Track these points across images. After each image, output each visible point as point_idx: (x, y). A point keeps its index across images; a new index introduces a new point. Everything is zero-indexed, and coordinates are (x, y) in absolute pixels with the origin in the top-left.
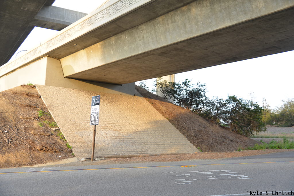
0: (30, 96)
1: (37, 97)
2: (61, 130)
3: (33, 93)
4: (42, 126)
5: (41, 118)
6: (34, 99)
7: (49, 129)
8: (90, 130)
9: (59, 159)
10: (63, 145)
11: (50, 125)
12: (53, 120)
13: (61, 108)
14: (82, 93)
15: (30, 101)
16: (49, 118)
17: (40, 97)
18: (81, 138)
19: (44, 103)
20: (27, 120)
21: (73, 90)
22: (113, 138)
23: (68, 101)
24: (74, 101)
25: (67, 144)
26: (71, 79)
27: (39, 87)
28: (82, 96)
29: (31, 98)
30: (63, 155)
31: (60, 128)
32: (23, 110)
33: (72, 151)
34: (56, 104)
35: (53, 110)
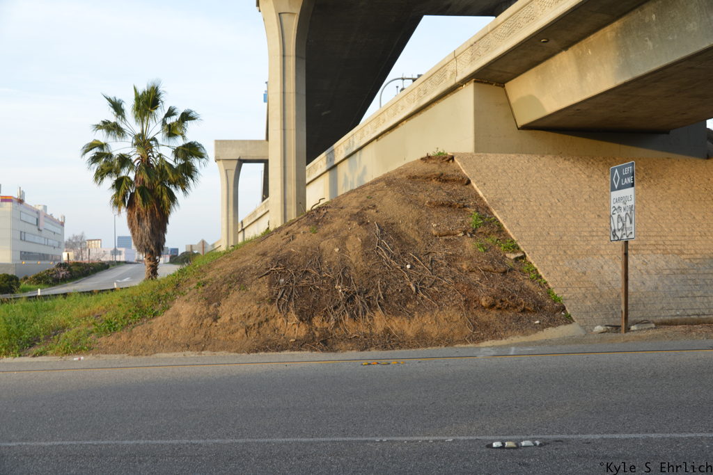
0: (446, 181)
1: (461, 181)
2: (529, 257)
3: (449, 173)
4: (485, 251)
5: (480, 231)
6: (456, 187)
7: (500, 257)
8: (602, 255)
9: (537, 328)
10: (540, 294)
11: (502, 248)
12: (506, 235)
13: (520, 204)
14: (567, 162)
15: (448, 194)
16: (496, 230)
17: (469, 182)
18: (582, 276)
19: (478, 195)
20: (448, 236)
21: (542, 159)
22: (665, 273)
23: (535, 185)
24: (549, 186)
25: (549, 292)
26: (533, 131)
27: (463, 157)
28: (567, 169)
29: (447, 187)
30: (545, 317)
31: (526, 254)
32: (435, 216)
33: (564, 309)
34: (508, 196)
35: (502, 212)
